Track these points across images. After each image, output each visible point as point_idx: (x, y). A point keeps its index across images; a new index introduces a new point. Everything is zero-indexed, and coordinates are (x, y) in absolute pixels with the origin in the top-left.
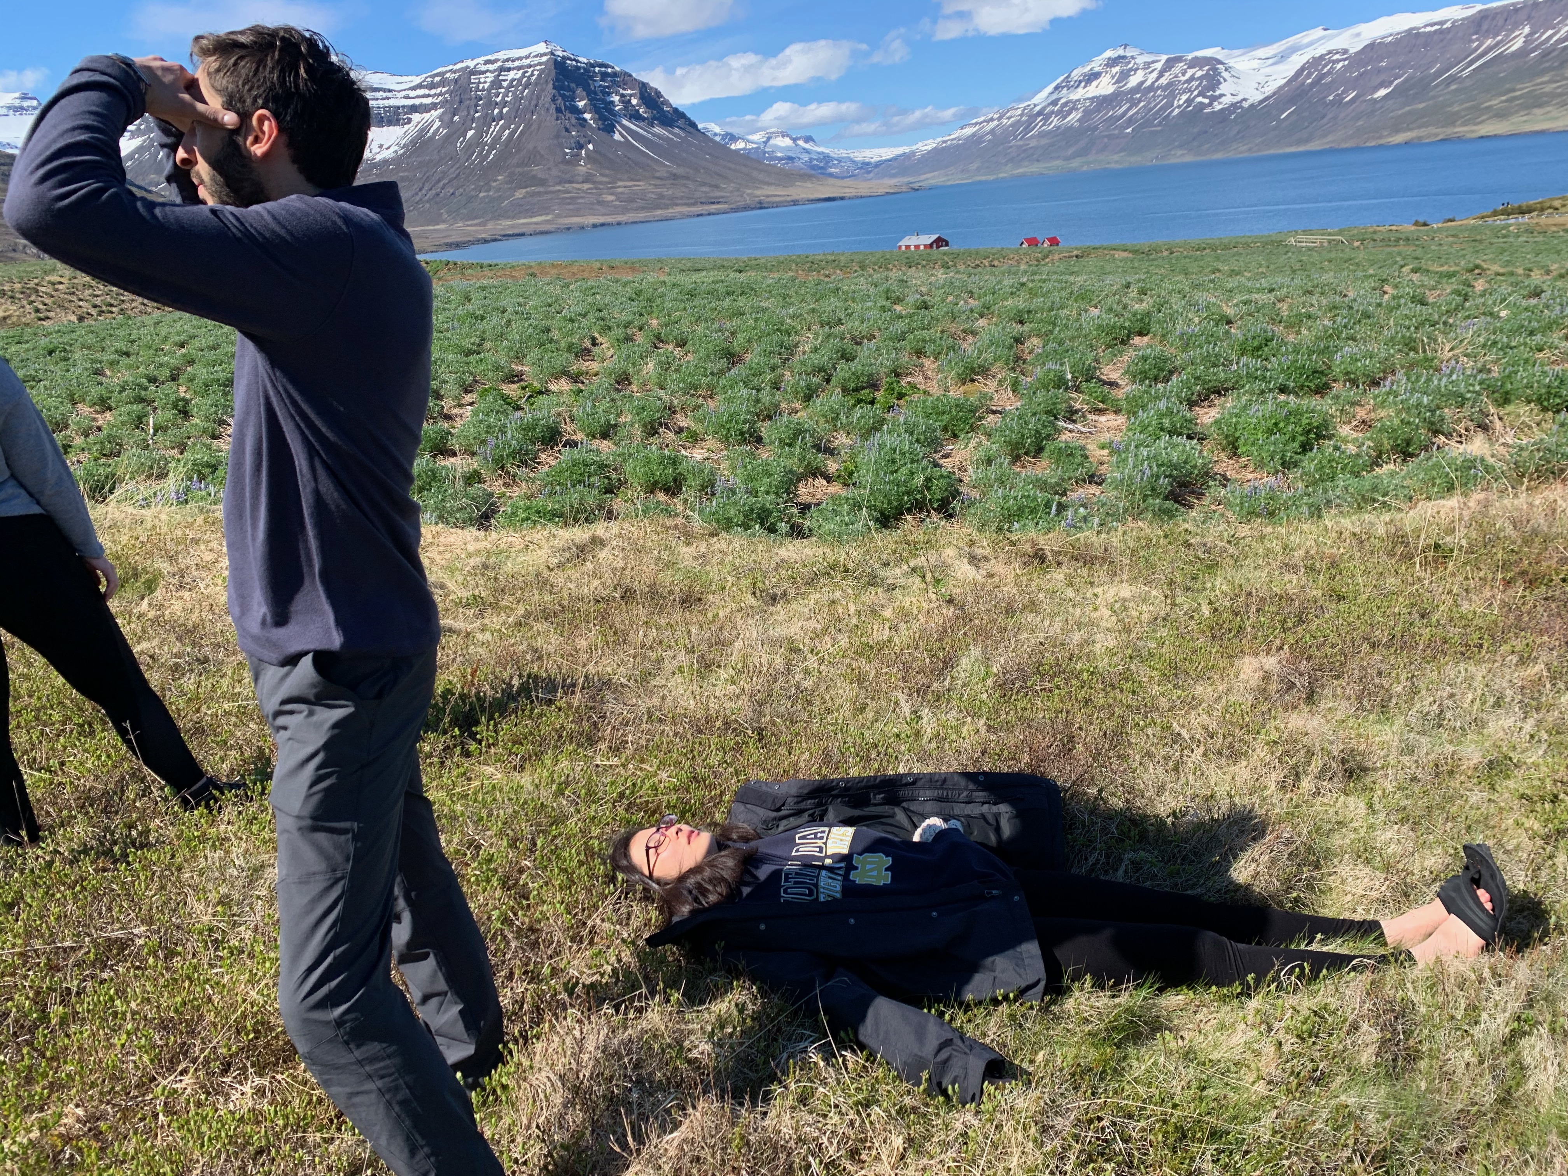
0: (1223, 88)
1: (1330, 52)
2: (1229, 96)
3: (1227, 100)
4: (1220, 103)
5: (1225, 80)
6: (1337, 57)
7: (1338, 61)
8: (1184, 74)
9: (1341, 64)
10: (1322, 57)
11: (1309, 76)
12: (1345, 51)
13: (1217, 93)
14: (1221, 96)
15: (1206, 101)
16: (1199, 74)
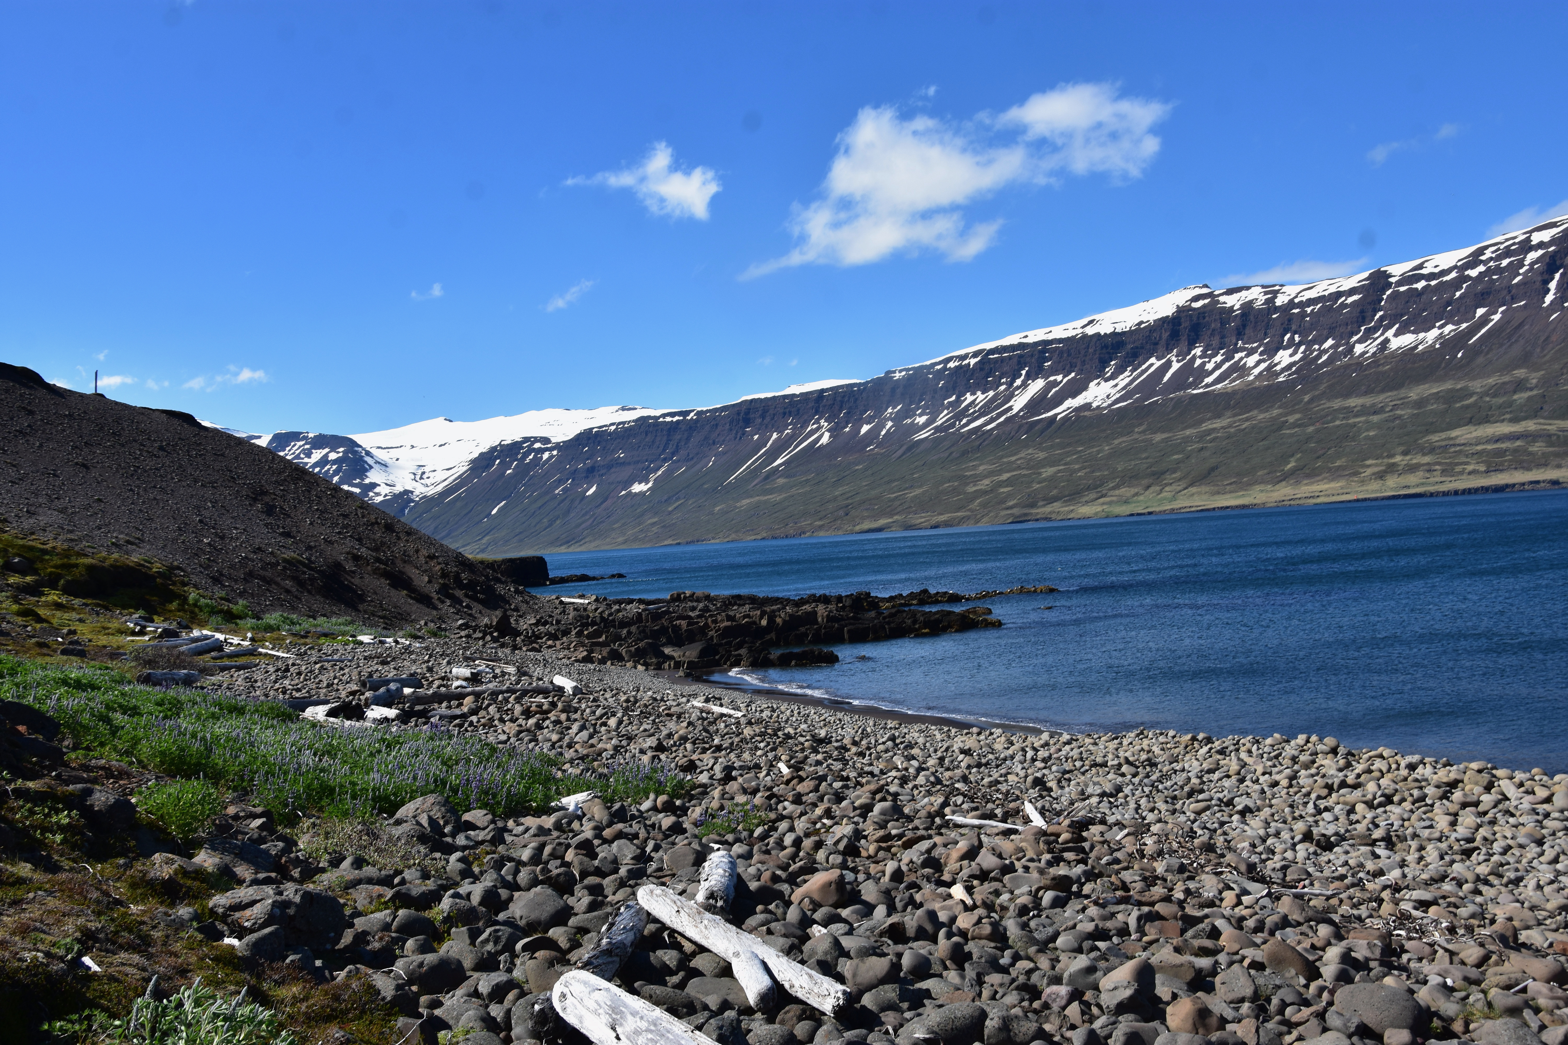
0: (373, 476)
1: (526, 439)
2: (383, 485)
3: (383, 490)
4: (378, 494)
5: (371, 467)
6: (537, 445)
7: (542, 451)
8: (309, 455)
9: (546, 456)
10: (516, 446)
11: (505, 465)
12: (546, 440)
13: (367, 481)
14: (374, 485)
15: (357, 490)
16: (333, 456)
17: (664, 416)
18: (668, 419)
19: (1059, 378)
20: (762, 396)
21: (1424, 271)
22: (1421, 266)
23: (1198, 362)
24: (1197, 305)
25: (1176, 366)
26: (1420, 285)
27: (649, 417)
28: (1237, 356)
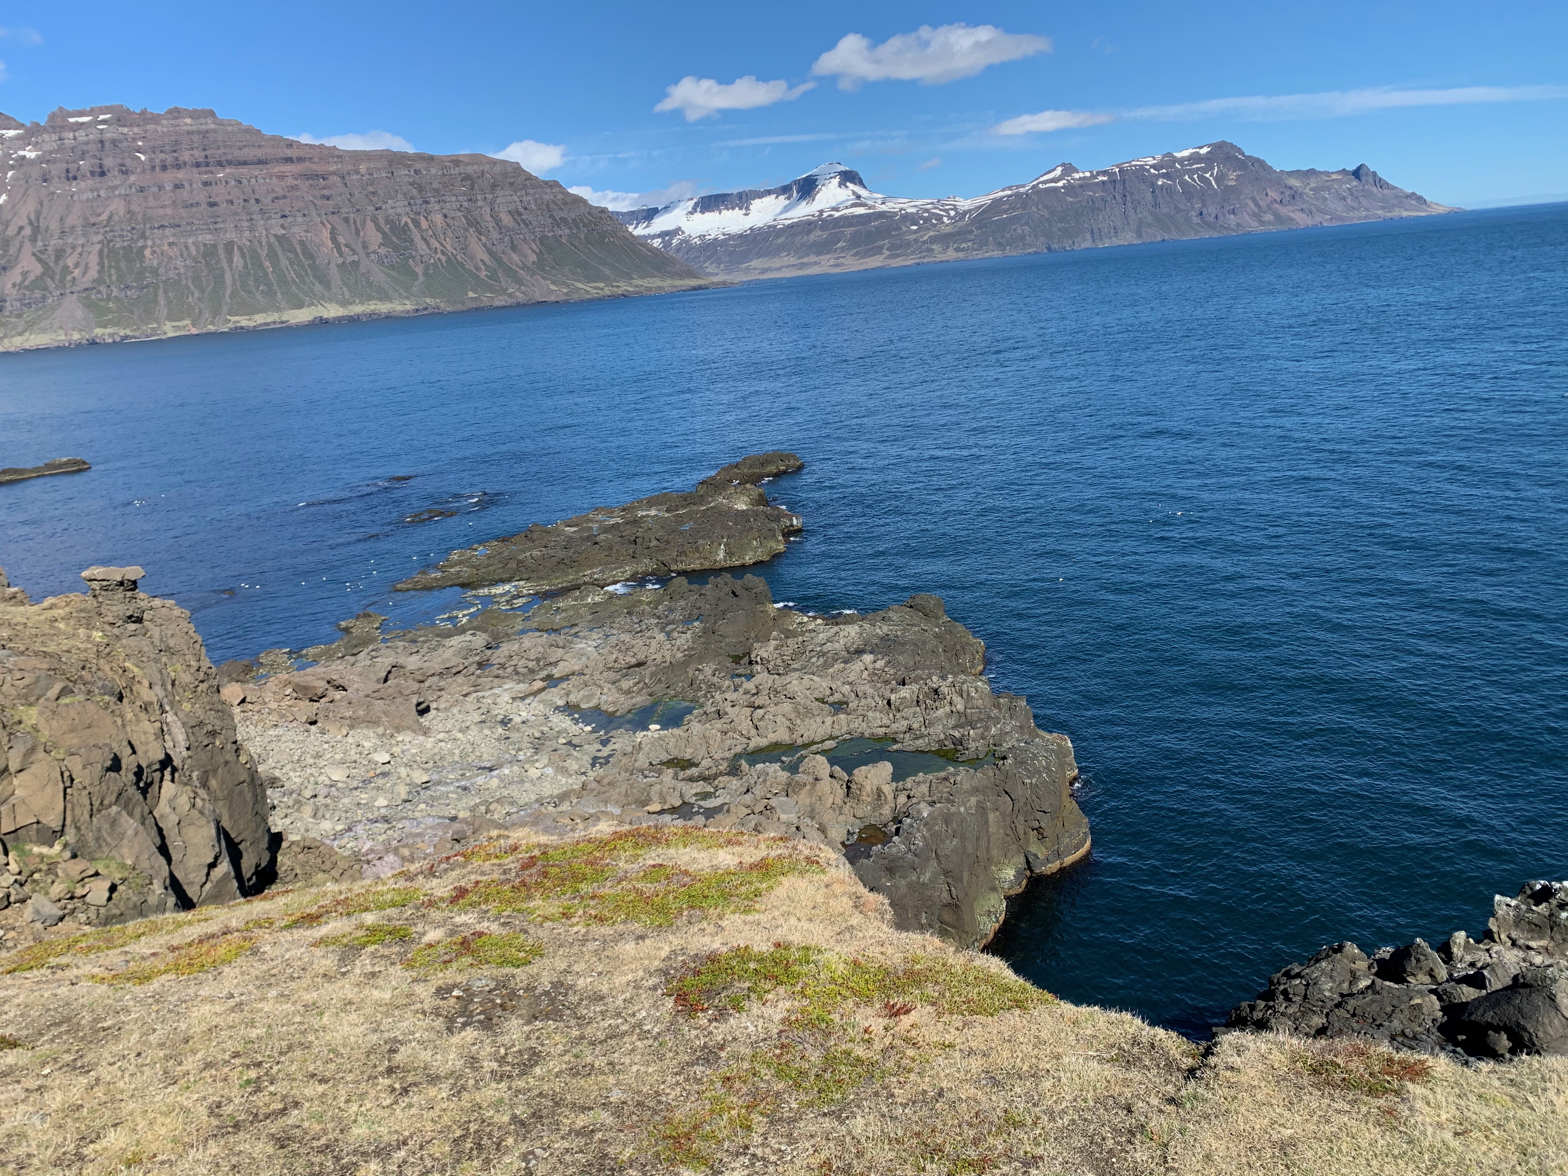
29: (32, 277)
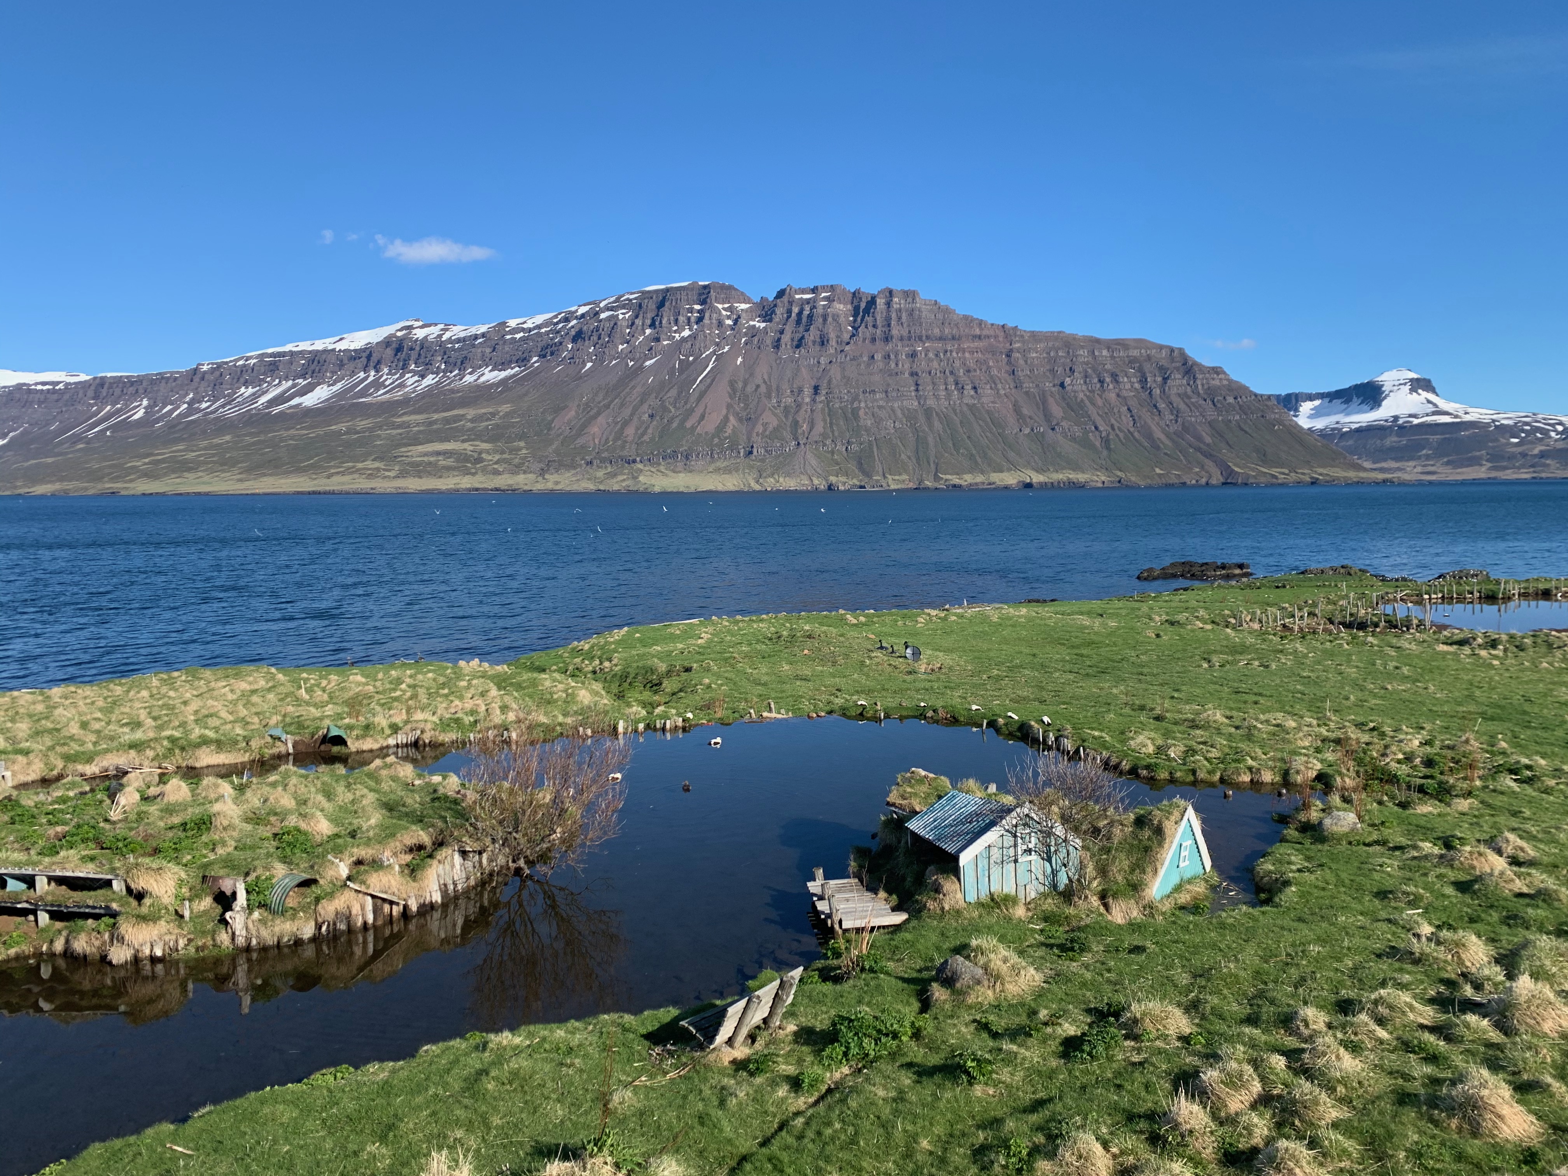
17: (36, 384)
18: (39, 387)
19: (300, 381)
20: (109, 375)
21: (525, 326)
22: (525, 322)
23: (385, 377)
24: (399, 334)
25: (371, 379)
26: (518, 336)
27: (25, 384)
28: (407, 376)
29: (771, 427)
